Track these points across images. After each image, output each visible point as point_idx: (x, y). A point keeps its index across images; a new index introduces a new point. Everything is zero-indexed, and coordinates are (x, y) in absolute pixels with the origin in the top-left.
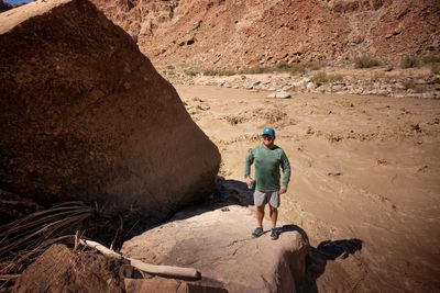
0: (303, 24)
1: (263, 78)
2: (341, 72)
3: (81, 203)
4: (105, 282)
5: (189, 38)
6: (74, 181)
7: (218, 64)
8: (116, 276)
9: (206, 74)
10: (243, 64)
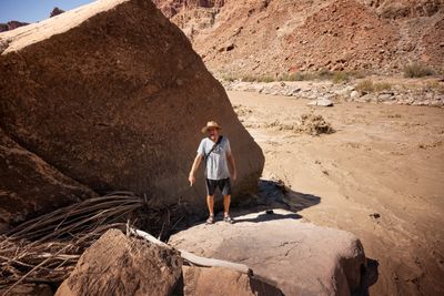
0: (348, 31)
1: (304, 85)
2: (389, 81)
3: (132, 193)
4: (159, 269)
5: (229, 45)
6: (126, 172)
7: (257, 70)
8: (169, 265)
9: (245, 80)
10: (283, 70)
